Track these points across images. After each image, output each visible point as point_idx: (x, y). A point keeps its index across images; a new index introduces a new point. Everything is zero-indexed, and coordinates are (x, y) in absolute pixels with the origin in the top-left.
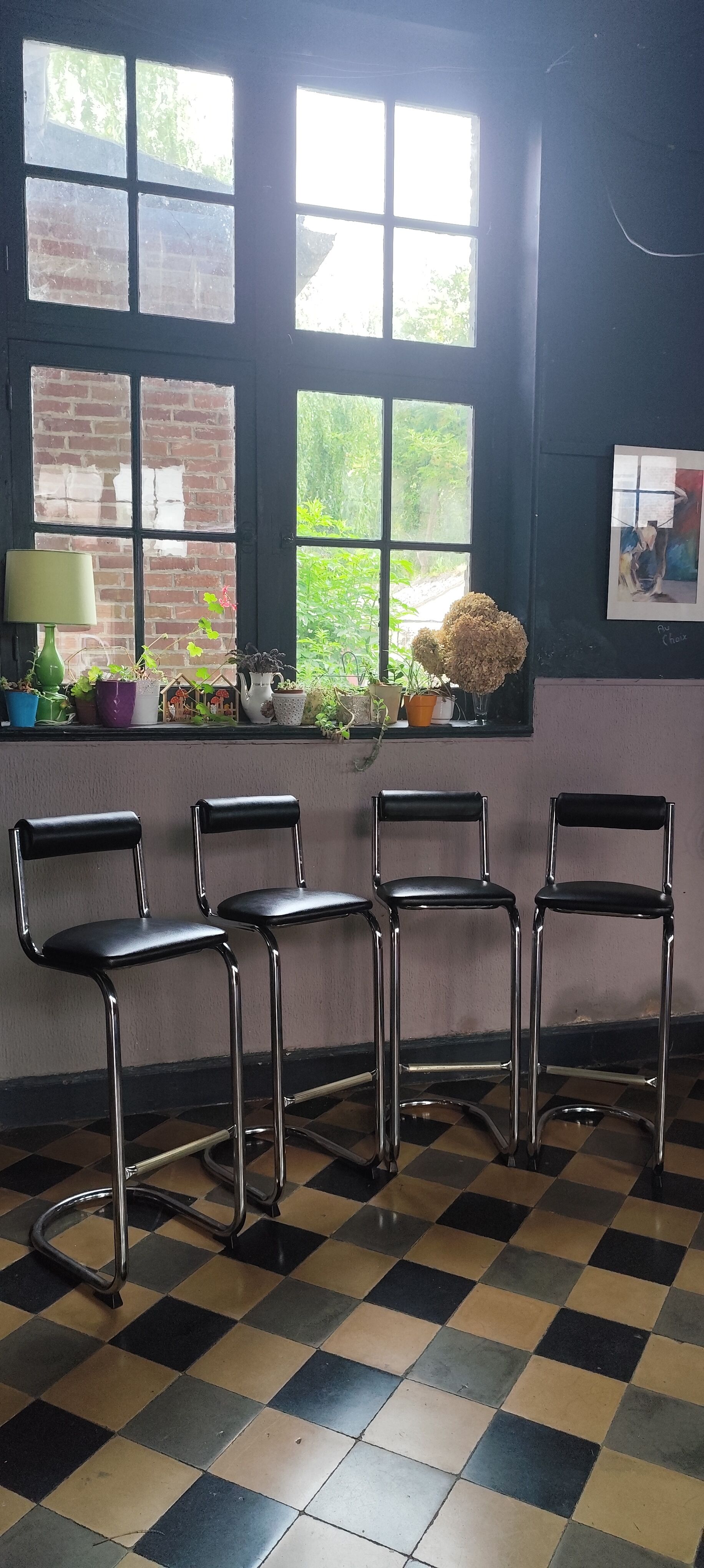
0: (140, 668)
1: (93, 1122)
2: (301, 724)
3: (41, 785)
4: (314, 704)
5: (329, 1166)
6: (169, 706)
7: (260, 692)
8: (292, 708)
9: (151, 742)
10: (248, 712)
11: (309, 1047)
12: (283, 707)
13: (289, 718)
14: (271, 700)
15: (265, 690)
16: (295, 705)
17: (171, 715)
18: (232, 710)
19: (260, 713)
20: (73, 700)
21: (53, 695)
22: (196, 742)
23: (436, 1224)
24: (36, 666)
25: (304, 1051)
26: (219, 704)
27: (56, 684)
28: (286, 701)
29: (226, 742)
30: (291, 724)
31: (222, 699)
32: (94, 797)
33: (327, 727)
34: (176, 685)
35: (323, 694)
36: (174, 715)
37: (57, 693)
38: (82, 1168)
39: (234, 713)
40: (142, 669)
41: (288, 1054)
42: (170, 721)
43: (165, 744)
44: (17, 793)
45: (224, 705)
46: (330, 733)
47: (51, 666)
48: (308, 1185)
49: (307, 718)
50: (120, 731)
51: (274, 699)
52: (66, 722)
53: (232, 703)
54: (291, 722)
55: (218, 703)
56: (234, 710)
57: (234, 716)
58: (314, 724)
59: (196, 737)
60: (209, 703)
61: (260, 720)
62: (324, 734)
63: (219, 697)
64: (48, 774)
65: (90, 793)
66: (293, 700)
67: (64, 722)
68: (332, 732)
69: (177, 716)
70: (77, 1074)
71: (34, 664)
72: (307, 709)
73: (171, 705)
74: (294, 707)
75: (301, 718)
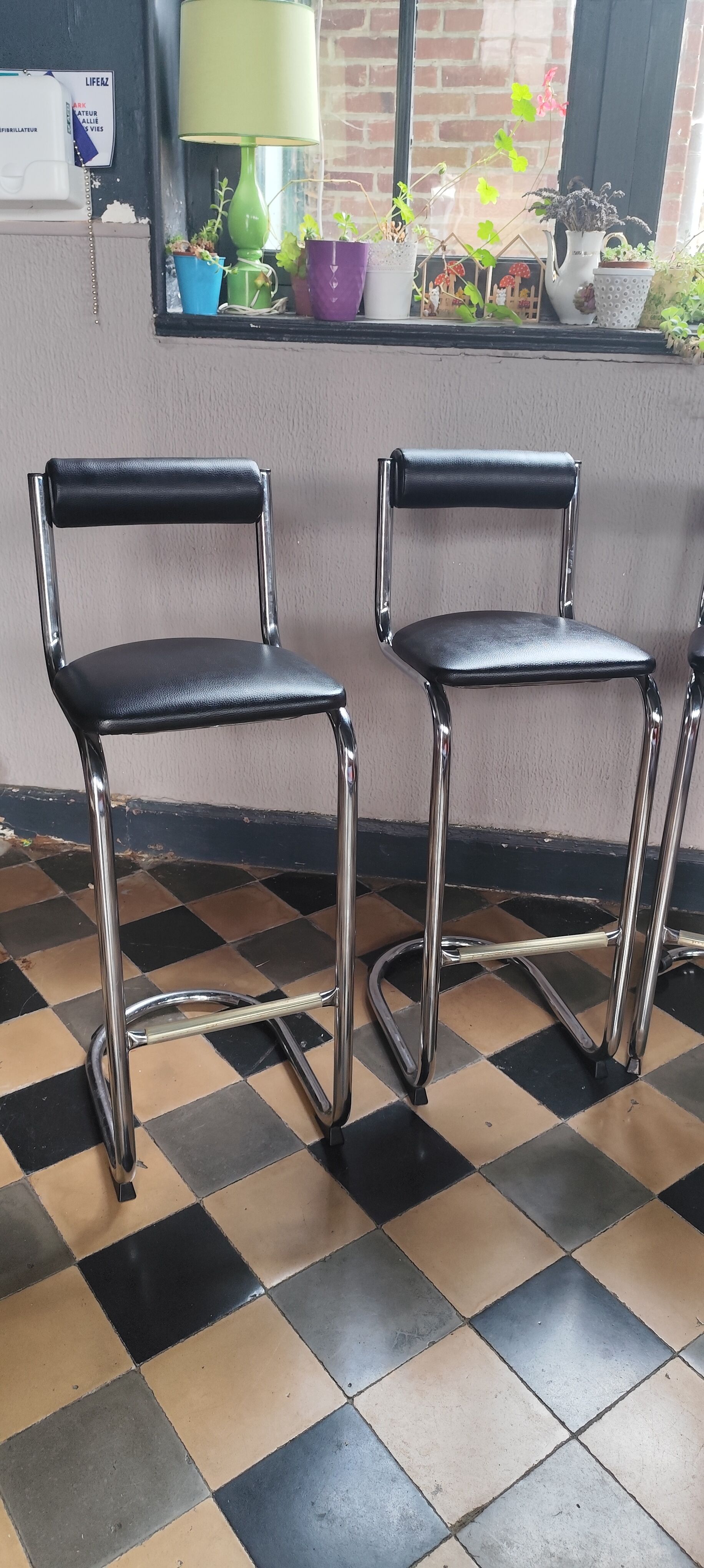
0: (394, 223)
1: (278, 874)
2: (639, 327)
3: (220, 409)
4: (669, 292)
5: (541, 1033)
6: (431, 289)
7: (578, 266)
8: (621, 296)
9: (381, 348)
10: (555, 302)
11: (581, 836)
12: (606, 293)
13: (614, 315)
14: (592, 282)
15: (586, 262)
16: (627, 291)
17: (431, 306)
18: (532, 299)
19: (573, 306)
20: (280, 271)
21: (250, 265)
22: (452, 350)
23: (657, 1200)
24: (222, 215)
25: (571, 841)
26: (513, 290)
27: (254, 246)
28: (612, 283)
29: (500, 352)
30: (616, 326)
31: (518, 280)
32: (294, 433)
33: (676, 334)
34: (440, 252)
35: (690, 273)
36: (436, 306)
37: (258, 262)
38: (225, 942)
39: (535, 306)
40: (397, 225)
41: (547, 840)
42: (430, 315)
43: (402, 352)
44: (188, 419)
45: (520, 290)
46: (679, 342)
47: (248, 216)
48: (495, 1059)
49: (653, 318)
50: (336, 327)
51: (595, 280)
52: (268, 310)
53: (533, 288)
54: (618, 321)
55: (509, 288)
56: (535, 299)
57: (534, 311)
58: (658, 329)
59: (451, 343)
60: (496, 286)
61: (573, 319)
62: (669, 346)
63: (514, 276)
64: (230, 393)
65: (289, 425)
66: (625, 280)
67: (265, 311)
68: (683, 341)
69: (443, 307)
70: (261, 812)
71: (220, 210)
72: (654, 301)
73: (434, 287)
74: (625, 294)
75: (638, 316)
